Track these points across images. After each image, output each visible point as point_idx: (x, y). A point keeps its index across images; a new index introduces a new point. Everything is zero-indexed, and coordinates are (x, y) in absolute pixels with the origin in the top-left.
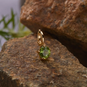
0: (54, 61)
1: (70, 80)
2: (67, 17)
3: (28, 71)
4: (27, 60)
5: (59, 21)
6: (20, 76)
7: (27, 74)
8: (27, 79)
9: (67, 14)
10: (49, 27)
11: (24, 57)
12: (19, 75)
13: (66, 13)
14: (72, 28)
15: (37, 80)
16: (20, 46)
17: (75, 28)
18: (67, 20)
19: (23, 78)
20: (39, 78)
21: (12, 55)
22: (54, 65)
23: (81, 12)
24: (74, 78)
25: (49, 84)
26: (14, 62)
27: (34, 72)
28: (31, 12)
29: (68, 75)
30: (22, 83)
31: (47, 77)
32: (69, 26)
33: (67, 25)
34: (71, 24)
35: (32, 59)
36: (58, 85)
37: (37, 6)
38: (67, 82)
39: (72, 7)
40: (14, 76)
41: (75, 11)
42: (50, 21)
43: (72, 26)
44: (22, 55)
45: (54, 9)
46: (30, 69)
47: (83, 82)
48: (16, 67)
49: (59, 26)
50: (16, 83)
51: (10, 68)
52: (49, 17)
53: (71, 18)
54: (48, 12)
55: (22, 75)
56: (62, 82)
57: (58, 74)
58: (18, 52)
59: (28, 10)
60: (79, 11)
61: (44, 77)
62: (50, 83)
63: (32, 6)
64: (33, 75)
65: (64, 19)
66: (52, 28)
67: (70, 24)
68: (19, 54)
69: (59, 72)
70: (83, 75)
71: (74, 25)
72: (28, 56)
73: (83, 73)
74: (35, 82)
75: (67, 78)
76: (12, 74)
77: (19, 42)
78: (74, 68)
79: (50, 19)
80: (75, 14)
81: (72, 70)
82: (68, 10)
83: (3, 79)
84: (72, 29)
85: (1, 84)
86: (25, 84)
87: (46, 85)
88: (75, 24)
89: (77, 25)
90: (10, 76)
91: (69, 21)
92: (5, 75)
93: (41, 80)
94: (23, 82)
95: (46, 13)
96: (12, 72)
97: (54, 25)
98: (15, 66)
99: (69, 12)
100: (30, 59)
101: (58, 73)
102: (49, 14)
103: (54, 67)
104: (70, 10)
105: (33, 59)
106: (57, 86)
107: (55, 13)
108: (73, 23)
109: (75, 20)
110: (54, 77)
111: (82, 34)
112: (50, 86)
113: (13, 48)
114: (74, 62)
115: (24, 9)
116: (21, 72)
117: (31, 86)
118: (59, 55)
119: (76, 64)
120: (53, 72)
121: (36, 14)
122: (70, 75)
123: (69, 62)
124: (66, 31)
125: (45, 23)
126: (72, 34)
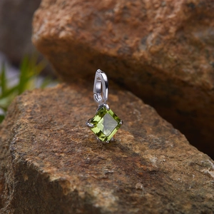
0: (134, 140)
1: (176, 182)
2: (154, 30)
3: (83, 161)
4: (76, 137)
5: (137, 39)
7: (81, 169)
8: (85, 179)
9: (154, 24)
10: (113, 52)
11: (67, 132)
12: (66, 171)
13: (152, 22)
14: (170, 54)
15: (106, 181)
16: (51, 106)
17: (176, 52)
18: (157, 37)
19: (75, 177)
20: (109, 177)
21: (39, 125)
23: (186, 18)
24: (185, 176)
26: (46, 141)
27: (97, 162)
28: (68, 21)
29: (172, 171)
30: (75, 187)
31: (127, 175)
32: (162, 49)
33: (158, 48)
34: (168, 44)
35: (87, 136)
36: (153, 192)
37: (79, 8)
38: (171, 186)
39: (165, 8)
40: (54, 172)
41: (172, 16)
42: (115, 39)
43: (168, 49)
44: (63, 127)
45: (121, 14)
47: (205, 184)
48: (53, 152)
49: (139, 50)
50: (61, 188)
51: (41, 155)
52: (111, 31)
53: (166, 32)
54: (107, 19)
55: (71, 170)
56: (161, 186)
57: (150, 169)
58: (51, 120)
59: (58, 16)
60: (182, 17)
61: (121, 174)
62: (137, 187)
63: (68, 8)
64: (96, 171)
65: (147, 36)
66: (121, 54)
67: (165, 45)
68: (53, 125)
69: (151, 163)
70: (202, 169)
71: (174, 47)
72: (76, 129)
73: (202, 166)
74: (104, 186)
75: (171, 177)
76: (49, 167)
77: (47, 97)
78: (179, 154)
79: (114, 35)
80: (174, 23)
81: (177, 158)
82: (155, 15)
83: (26, 178)
84: (170, 56)
86: (83, 191)
87: (128, 193)
88: (174, 44)
89: (180, 47)
90: (46, 173)
91: (161, 39)
92: (32, 171)
93: (115, 182)
94: (78, 185)
95: (103, 23)
96: (48, 164)
97: (126, 49)
98: (51, 150)
99: (159, 19)
100: (82, 134)
101: (149, 166)
102: (110, 25)
103: (137, 152)
104: (161, 14)
105: (87, 134)
106: (151, 194)
107: (125, 22)
108: (172, 42)
109: (175, 35)
110: (142, 174)
111: (191, 66)
112: (135, 195)
113: (39, 110)
114: (177, 140)
115: (46, 15)
116: (68, 163)
117: (95, 195)
118: (141, 126)
119: (183, 147)
120: (138, 165)
121: (80, 24)
122: (175, 171)
123: (167, 142)
124: (156, 61)
125: (102, 44)
126: (169, 67)
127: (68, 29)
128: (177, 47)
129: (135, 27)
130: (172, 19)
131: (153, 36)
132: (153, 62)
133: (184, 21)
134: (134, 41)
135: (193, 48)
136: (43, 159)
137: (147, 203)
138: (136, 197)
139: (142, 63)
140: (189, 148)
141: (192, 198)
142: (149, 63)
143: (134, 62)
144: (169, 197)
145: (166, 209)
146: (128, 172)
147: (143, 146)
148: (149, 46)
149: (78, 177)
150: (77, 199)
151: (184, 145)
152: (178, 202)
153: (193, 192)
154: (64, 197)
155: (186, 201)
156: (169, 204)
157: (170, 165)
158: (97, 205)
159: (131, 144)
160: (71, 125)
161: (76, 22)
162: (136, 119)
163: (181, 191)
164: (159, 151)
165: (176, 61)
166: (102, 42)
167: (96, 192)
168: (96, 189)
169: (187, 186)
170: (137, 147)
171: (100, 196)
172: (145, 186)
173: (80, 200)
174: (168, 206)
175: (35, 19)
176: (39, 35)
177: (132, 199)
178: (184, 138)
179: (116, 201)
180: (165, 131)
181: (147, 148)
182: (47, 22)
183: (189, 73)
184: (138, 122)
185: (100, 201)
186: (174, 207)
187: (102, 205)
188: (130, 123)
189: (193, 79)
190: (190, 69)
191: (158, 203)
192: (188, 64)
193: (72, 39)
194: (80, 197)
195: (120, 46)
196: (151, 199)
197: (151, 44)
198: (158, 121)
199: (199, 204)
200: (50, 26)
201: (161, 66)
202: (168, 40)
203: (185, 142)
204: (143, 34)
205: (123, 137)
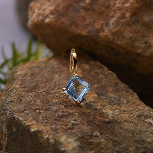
0: (97, 98)
1: (126, 130)
2: (115, 15)
3: (57, 116)
4: (53, 97)
5: (102, 22)
6: (44, 124)
7: (54, 122)
8: (56, 130)
9: (114, 11)
10: (84, 33)
11: (48, 93)
12: (42, 124)
13: (113, 9)
14: (126, 33)
15: (72, 131)
16: (38, 74)
17: (130, 32)
18: (116, 20)
19: (49, 128)
20: (75, 127)
21: (27, 89)
22: (98, 105)
23: (138, 6)
24: (132, 125)
25: (92, 136)
26: (31, 101)
27: (67, 116)
28: (51, 10)
29: (123, 121)
30: (47, 136)
31: (88, 125)
32: (120, 29)
33: (117, 29)
34: (124, 26)
35: (62, 96)
36: (107, 138)
38: (121, 133)
40: (33, 125)
41: (127, 5)
42: (86, 23)
43: (125, 30)
44: (44, 90)
45: (90, 4)
46: (58, 113)
47: (147, 131)
48: (35, 109)
49: (103, 31)
50: (38, 136)
51: (26, 112)
52: (83, 17)
53: (123, 17)
54: (80, 8)
55: (47, 123)
56: (113, 133)
57: (107, 120)
58: (37, 85)
59: (45, 7)
60: (135, 5)
61: (84, 125)
62: (95, 135)
64: (65, 123)
65: (110, 20)
66: (91, 34)
67: (122, 26)
68: (38, 88)
69: (108, 115)
70: (146, 119)
71: (129, 28)
72: (54, 91)
73: (146, 117)
74: (69, 134)
75: (121, 126)
76: (31, 121)
77: (36, 67)
78: (130, 108)
79: (85, 20)
80: (129, 10)
81: (128, 111)
82: (115, 4)
83: (14, 130)
84: (126, 35)
85: (12, 138)
86: (53, 139)
87: (88, 139)
88: (129, 25)
89: (134, 28)
90: (27, 126)
91: (120, 22)
92: (19, 124)
93: (79, 131)
94: (50, 134)
95: (78, 11)
96: (30, 119)
97: (94, 30)
98: (33, 108)
99: (118, 7)
100: (58, 95)
101: (106, 118)
102: (83, 13)
103: (99, 107)
104: (119, 3)
105: (62, 95)
106: (105, 139)
107: (94, 10)
108: (128, 24)
109: (130, 19)
110: (99, 124)
111: (142, 42)
112: (93, 140)
113: (29, 78)
114: (130, 98)
115: (37, 6)
116: (45, 118)
117: (62, 142)
118: (104, 87)
119: (134, 103)
120: (98, 117)
121: (60, 13)
122: (125, 121)
123: (122, 99)
124: (116, 39)
125: (77, 27)
126: (126, 43)
127: (51, 16)
128: (132, 27)
129: (101, 13)
130: (127, 7)
131: (114, 20)
132: (113, 39)
133: (136, 8)
134: (100, 24)
135: (144, 28)
136: (27, 114)
137: (101, 147)
138: (93, 142)
139: (106, 40)
140: (138, 103)
141: (136, 142)
142: (111, 40)
143: (100, 39)
144: (118, 141)
145: (115, 151)
146: (89, 123)
147: (104, 103)
148: (111, 28)
149: (51, 128)
150: (49, 144)
151: (136, 101)
152: (125, 145)
153: (137, 137)
154: (40, 143)
155: (131, 144)
156: (118, 146)
157: (122, 117)
158: (63, 149)
159: (94, 102)
160: (51, 88)
161: (58, 11)
162: (101, 82)
163: (129, 136)
164: (115, 106)
165: (131, 38)
166: (77, 26)
167: (63, 139)
168: (63, 137)
169: (133, 132)
170: (99, 104)
171: (66, 142)
172: (101, 134)
173: (51, 145)
174: (117, 149)
175: (29, 9)
176: (31, 21)
177: (91, 144)
178: (136, 96)
179: (77, 146)
180: (122, 91)
181: (106, 104)
182: (37, 11)
183: (141, 46)
184: (102, 85)
185: (65, 146)
186: (122, 149)
187: (66, 149)
188: (96, 85)
189: (144, 51)
190: (142, 44)
191: (109, 146)
192: (141, 40)
193: (54, 24)
194: (51, 144)
195: (90, 28)
196: (104, 144)
197: (112, 26)
198: (118, 83)
199: (141, 146)
200: (39, 15)
201: (119, 43)
202: (125, 22)
203: (136, 99)
204: (107, 18)
205: (89, 97)
